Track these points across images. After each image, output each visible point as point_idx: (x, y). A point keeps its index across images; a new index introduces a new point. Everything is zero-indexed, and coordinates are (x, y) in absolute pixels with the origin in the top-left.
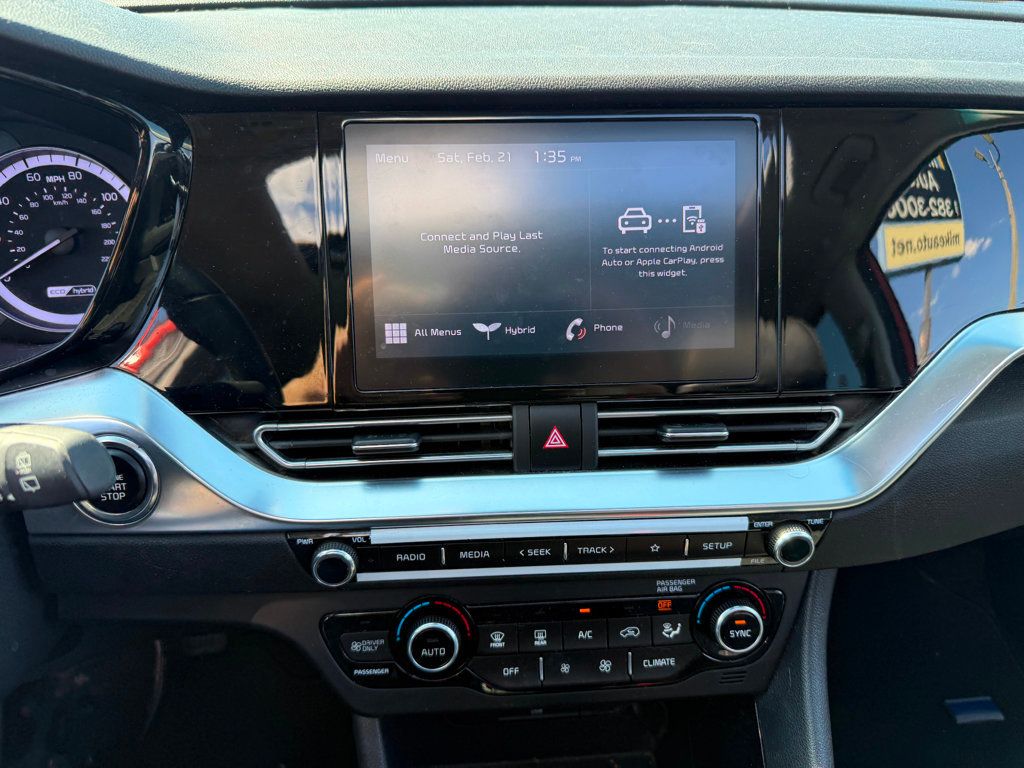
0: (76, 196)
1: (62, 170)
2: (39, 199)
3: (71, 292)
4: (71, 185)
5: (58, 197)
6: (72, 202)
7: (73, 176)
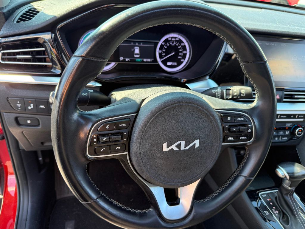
0: (176, 43)
1: (175, 38)
2: (169, 44)
3: (172, 64)
4: (176, 41)
5: (173, 43)
6: (175, 45)
7: (177, 39)
